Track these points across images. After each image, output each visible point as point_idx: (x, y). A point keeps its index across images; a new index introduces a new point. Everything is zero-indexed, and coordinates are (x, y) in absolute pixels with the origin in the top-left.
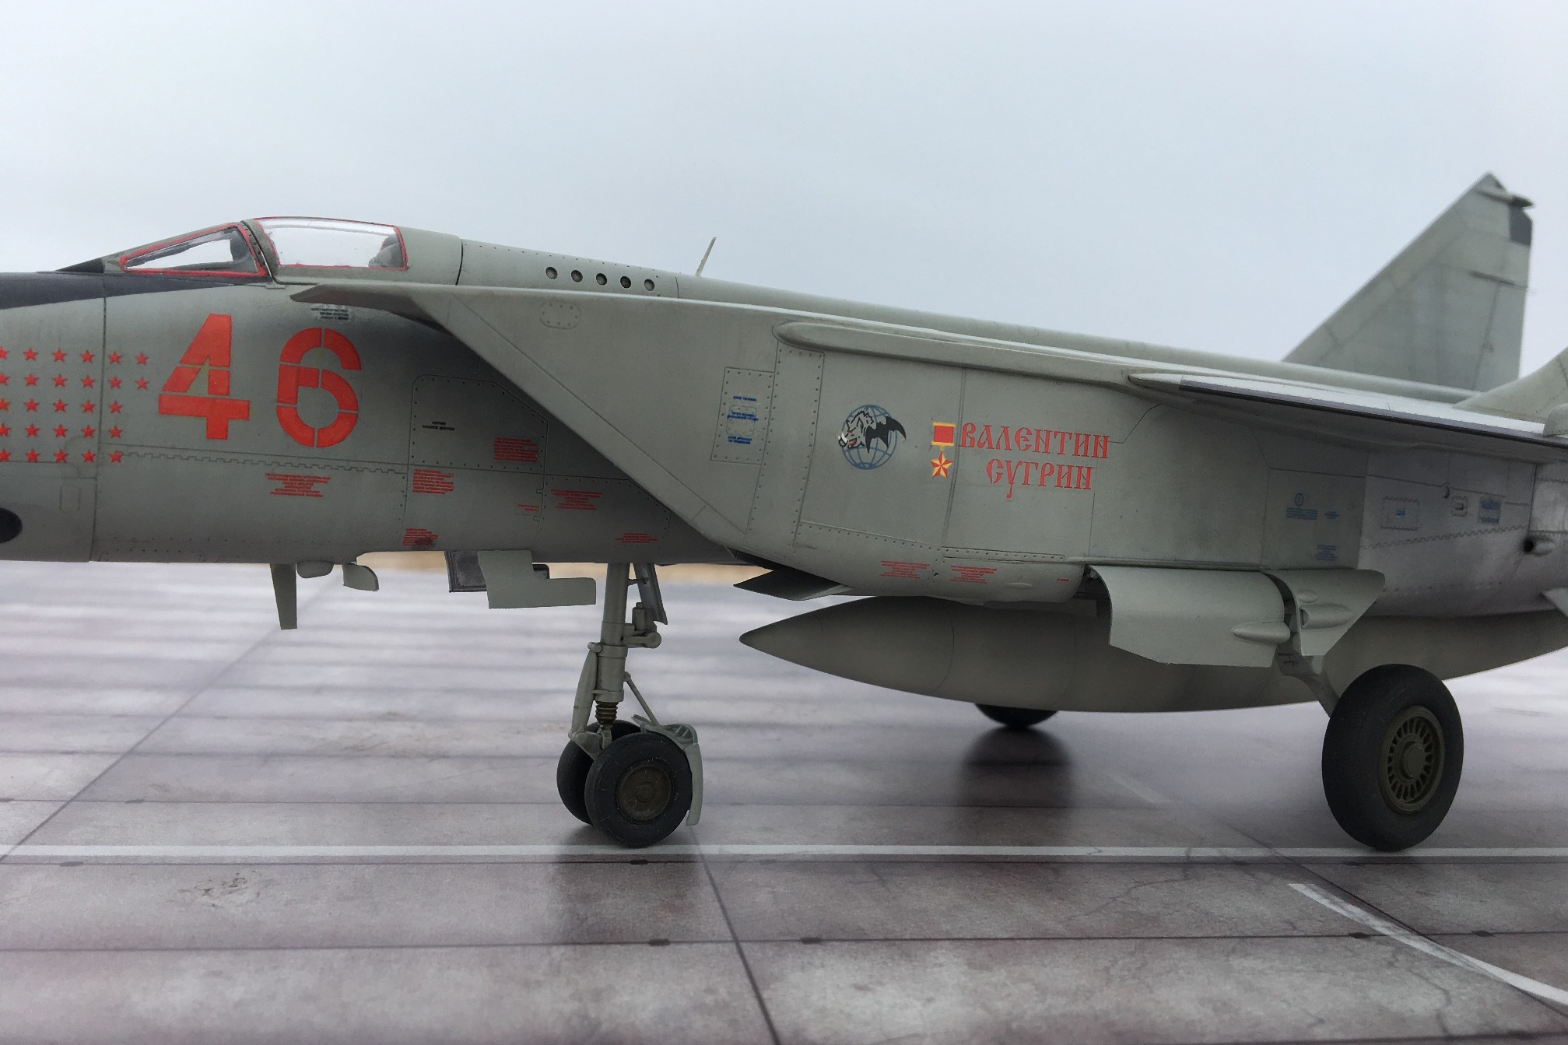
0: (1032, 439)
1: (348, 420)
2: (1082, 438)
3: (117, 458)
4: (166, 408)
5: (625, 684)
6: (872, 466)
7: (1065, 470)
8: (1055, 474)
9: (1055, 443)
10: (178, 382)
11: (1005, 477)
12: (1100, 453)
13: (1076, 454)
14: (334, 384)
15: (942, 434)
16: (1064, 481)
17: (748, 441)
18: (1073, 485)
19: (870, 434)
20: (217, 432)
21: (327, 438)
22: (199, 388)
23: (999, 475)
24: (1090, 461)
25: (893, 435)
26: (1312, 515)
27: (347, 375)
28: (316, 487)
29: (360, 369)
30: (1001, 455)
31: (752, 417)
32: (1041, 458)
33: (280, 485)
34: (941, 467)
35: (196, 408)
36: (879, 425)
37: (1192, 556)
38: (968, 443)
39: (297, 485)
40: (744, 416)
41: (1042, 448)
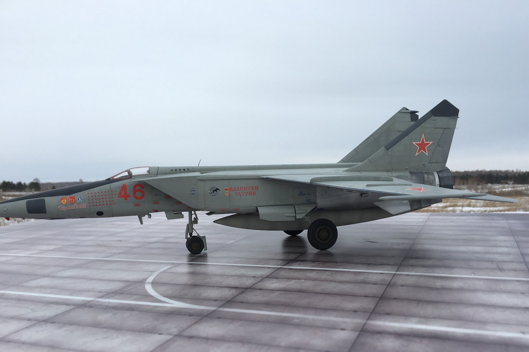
0: (243, 189)
1: (143, 196)
2: (253, 187)
3: (114, 204)
4: (119, 197)
5: (193, 230)
6: (215, 196)
7: (250, 193)
8: (248, 193)
9: (248, 189)
10: (120, 193)
11: (239, 195)
12: (257, 189)
13: (252, 190)
14: (140, 191)
15: (226, 190)
16: (250, 194)
17: (194, 194)
18: (252, 194)
19: (214, 191)
20: (126, 199)
21: (141, 198)
22: (123, 194)
23: (238, 195)
24: (255, 191)
25: (218, 191)
26: (305, 194)
27: (142, 190)
28: (140, 205)
29: (144, 188)
30: (238, 191)
31: (195, 191)
32: (245, 191)
33: (135, 205)
34: (227, 194)
35: (123, 196)
36: (215, 189)
37: (278, 204)
38: (231, 190)
39: (137, 205)
40: (193, 191)
41: (245, 189)
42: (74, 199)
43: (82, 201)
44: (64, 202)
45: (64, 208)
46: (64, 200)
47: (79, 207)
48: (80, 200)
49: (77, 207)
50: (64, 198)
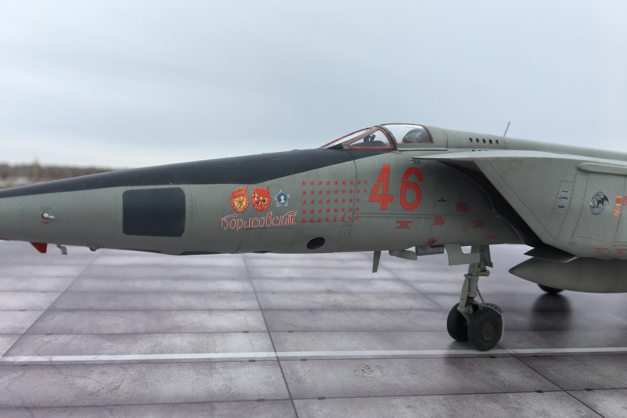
1: (418, 200)
3: (357, 218)
4: (371, 199)
6: (598, 214)
10: (375, 190)
14: (416, 187)
17: (564, 207)
19: (599, 202)
20: (384, 207)
21: (413, 207)
22: (380, 192)
25: (605, 202)
27: (419, 184)
28: (408, 225)
29: (423, 181)
31: (566, 198)
33: (399, 225)
34: (617, 213)
35: (379, 198)
36: (602, 198)
38: (625, 203)
39: (404, 225)
40: (563, 198)
42: (269, 197)
43: (286, 205)
44: (241, 203)
45: (238, 224)
46: (242, 198)
47: (276, 221)
48: (283, 201)
49: (272, 222)
50: (240, 190)
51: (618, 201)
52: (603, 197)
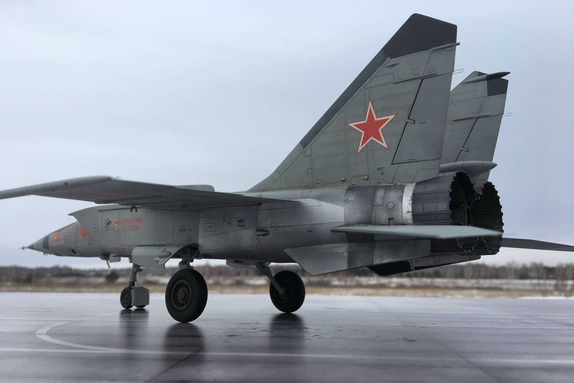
0: (129, 221)
2: (137, 219)
6: (109, 230)
8: (133, 227)
9: (133, 221)
12: (140, 222)
13: (136, 223)
18: (136, 229)
23: (124, 229)
25: (110, 224)
26: (185, 230)
30: (124, 225)
31: (96, 224)
34: (116, 228)
38: (120, 223)
51: (116, 222)
52: (109, 221)
